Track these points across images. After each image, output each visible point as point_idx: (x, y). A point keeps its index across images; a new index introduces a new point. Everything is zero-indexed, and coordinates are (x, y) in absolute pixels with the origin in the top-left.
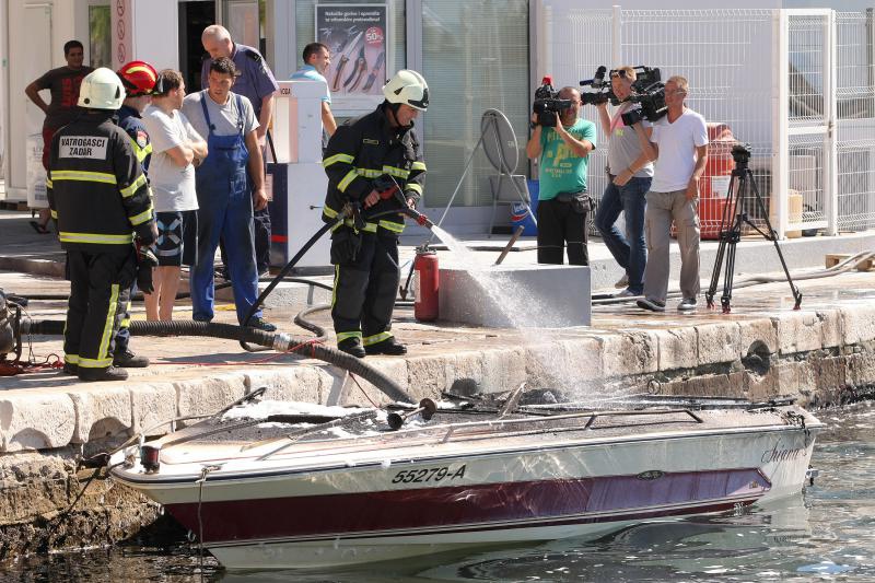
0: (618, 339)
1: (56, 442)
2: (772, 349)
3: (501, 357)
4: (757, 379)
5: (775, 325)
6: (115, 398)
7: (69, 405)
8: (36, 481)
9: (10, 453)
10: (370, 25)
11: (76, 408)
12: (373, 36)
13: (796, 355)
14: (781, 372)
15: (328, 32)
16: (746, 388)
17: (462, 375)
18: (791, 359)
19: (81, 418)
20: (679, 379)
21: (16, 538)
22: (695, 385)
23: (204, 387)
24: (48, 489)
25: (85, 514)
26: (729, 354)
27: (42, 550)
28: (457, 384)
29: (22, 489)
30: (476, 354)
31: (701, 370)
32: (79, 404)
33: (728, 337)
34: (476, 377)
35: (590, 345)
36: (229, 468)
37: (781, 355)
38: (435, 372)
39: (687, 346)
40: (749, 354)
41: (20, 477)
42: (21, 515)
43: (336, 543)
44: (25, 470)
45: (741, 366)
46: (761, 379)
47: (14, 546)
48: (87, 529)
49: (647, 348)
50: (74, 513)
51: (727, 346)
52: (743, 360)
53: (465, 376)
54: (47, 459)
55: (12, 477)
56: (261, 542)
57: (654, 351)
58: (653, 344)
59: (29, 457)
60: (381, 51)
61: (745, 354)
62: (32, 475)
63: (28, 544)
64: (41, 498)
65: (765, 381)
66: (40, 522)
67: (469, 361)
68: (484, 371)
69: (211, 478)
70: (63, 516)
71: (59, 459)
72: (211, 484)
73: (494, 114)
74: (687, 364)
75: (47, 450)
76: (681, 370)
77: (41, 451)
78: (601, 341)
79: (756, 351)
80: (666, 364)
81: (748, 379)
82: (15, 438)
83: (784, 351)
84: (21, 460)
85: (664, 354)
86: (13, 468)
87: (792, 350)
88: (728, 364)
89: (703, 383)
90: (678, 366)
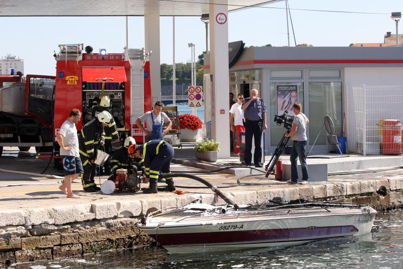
0: (332, 185)
1: (135, 215)
2: (387, 188)
3: (290, 190)
4: (382, 197)
5: (389, 181)
6: (155, 202)
7: (140, 204)
8: (128, 226)
9: (120, 218)
10: (293, 90)
11: (142, 205)
12: (293, 94)
13: (396, 190)
14: (391, 195)
15: (280, 93)
16: (378, 200)
17: (276, 196)
18: (395, 191)
19: (144, 208)
20: (354, 197)
21: (122, 242)
22: (360, 199)
23: (186, 199)
24: (132, 228)
25: (145, 236)
26: (372, 190)
27: (131, 245)
28: (274, 199)
29: (123, 228)
30: (282, 189)
31: (362, 195)
32: (143, 204)
33: (372, 185)
34: (281, 197)
35: (322, 187)
36: (167, 224)
37: (391, 190)
38: (266, 195)
39: (357, 188)
40: (379, 190)
41: (123, 224)
42: (123, 235)
43: (204, 246)
44: (124, 223)
45: (377, 194)
46: (383, 197)
47: (121, 245)
48: (146, 240)
49: (343, 188)
50: (141, 235)
51: (371, 188)
52: (377, 192)
53: (277, 196)
54: (132, 220)
55: (120, 225)
56: (181, 246)
57: (345, 189)
58: (345, 187)
59: (126, 219)
60: (296, 98)
61: (378, 190)
62: (127, 224)
63: (126, 244)
64: (130, 231)
65: (385, 198)
66: (130, 237)
67: (279, 192)
68: (284, 195)
69: (160, 227)
70: (137, 236)
71: (136, 219)
72: (161, 229)
73: (328, 117)
74: (357, 193)
75: (132, 217)
76: (355, 195)
77: (131, 217)
78: (326, 186)
79: (383, 189)
80: (349, 193)
81: (379, 197)
82: (121, 213)
83: (392, 189)
84: (123, 220)
85: (348, 190)
86: (121, 222)
87: (395, 189)
88: (372, 193)
89: (362, 199)
90: (354, 193)
